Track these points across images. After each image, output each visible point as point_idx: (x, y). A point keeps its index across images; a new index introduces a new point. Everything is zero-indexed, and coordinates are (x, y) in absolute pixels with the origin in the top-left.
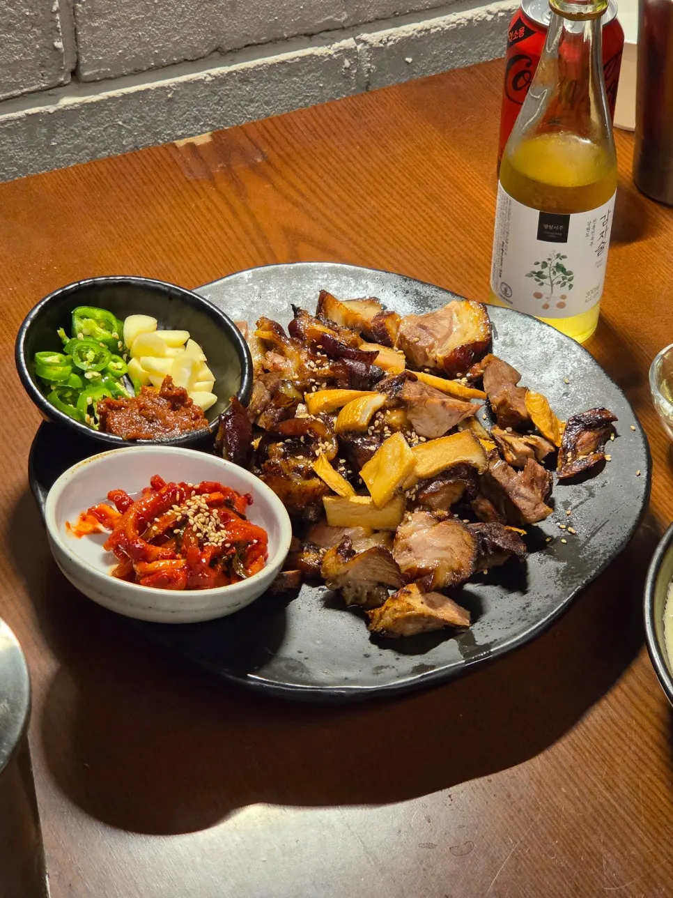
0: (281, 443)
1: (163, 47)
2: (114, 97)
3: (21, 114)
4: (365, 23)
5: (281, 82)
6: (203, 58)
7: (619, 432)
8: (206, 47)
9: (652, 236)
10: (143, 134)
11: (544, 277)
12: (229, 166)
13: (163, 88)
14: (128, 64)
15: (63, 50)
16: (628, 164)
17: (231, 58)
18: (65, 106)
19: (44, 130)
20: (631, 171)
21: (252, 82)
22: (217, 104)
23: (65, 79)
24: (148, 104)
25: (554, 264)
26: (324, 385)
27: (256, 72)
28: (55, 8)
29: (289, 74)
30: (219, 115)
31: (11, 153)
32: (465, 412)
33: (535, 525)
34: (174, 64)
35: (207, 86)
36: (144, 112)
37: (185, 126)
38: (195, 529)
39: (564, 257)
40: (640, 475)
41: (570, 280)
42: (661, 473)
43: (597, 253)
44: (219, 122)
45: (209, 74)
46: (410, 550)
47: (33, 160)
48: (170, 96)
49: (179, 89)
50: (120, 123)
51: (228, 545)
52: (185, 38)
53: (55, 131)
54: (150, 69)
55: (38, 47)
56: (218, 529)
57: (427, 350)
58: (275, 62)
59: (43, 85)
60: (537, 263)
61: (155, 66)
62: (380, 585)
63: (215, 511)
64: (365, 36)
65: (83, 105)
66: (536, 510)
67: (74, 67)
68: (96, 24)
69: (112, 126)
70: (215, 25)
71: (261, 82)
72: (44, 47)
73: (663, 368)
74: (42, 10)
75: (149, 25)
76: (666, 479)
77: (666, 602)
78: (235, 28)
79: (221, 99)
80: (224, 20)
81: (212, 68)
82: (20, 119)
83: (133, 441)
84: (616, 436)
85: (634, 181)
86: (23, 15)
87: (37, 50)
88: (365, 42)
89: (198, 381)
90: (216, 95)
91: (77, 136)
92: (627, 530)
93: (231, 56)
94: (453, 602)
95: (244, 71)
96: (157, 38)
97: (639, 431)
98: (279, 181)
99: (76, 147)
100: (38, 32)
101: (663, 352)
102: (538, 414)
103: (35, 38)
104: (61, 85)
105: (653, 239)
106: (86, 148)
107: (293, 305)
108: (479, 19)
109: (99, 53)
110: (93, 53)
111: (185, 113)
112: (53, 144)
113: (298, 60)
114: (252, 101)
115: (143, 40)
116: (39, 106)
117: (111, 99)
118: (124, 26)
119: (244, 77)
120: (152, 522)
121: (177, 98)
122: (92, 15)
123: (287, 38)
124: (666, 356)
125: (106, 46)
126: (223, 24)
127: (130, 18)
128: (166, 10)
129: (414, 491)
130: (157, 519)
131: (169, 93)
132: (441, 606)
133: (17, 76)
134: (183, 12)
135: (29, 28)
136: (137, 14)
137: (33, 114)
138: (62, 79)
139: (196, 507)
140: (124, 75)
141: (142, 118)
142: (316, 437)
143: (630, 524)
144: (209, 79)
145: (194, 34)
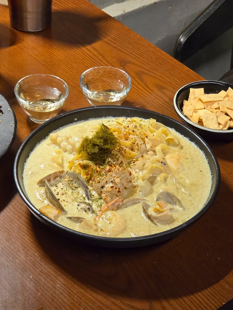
7: (3, 112)
9: (19, 43)
16: (8, 18)
20: (9, 20)
40: (12, 126)
42: (25, 128)
73: (20, 87)
76: (26, 129)
77: (24, 170)
84: (2, 113)
85: (11, 25)
92: (7, 146)
97: (11, 110)
101: (19, 81)
105: (19, 44)
124: (21, 83)
143: (8, 144)
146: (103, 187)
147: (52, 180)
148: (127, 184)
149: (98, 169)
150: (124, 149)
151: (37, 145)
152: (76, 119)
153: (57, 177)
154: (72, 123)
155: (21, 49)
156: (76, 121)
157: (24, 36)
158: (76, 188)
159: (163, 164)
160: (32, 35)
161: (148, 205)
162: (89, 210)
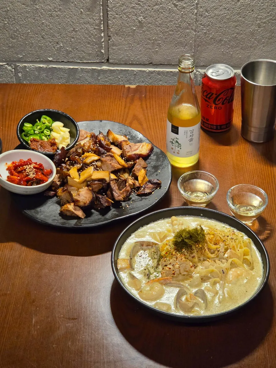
0: (69, 162)
1: (134, 59)
2: (118, 69)
3: (90, 68)
4: (200, 66)
5: (171, 77)
6: (147, 64)
8: (148, 62)
10: (126, 82)
11: (173, 143)
12: (134, 95)
13: (133, 70)
14: (123, 61)
15: (104, 53)
17: (156, 67)
18: (103, 69)
19: (97, 74)
21: (161, 75)
22: (150, 79)
23: (105, 61)
24: (128, 74)
25: (175, 140)
26: (93, 152)
27: (162, 72)
28: (102, 41)
29: (173, 75)
30: (150, 82)
31: (86, 78)
32: (115, 168)
33: (121, 202)
34: (137, 64)
35: (147, 73)
36: (126, 76)
37: (139, 83)
38: (27, 172)
39: (178, 139)
41: (180, 146)
43: (189, 141)
44: (150, 84)
45: (148, 70)
46: (79, 195)
47: (93, 81)
48: (135, 73)
49: (138, 72)
50: (119, 77)
51: (34, 178)
52: (141, 58)
53: (100, 75)
54: (130, 64)
55: (97, 50)
56: (33, 174)
57: (127, 152)
58: (169, 71)
59: (98, 61)
60: (172, 139)
61: (131, 64)
62: (67, 201)
63: (34, 169)
64: (199, 70)
65: (109, 69)
66: (118, 197)
67: (108, 58)
68: (114, 48)
69: (117, 78)
70: (151, 56)
71: (164, 76)
72: (98, 51)
74: (98, 40)
75: (130, 52)
78: (157, 58)
79: (151, 78)
80: (153, 55)
81: (149, 68)
82: (90, 69)
83: (33, 150)
84: (160, 188)
86: (93, 41)
87: (97, 51)
88: (199, 72)
89: (64, 142)
90: (149, 76)
91: (106, 78)
93: (156, 66)
94: (82, 211)
95: (159, 71)
96: (132, 56)
98: (144, 103)
99: (106, 81)
100: (97, 46)
102: (141, 176)
103: (96, 48)
104: (103, 62)
106: (109, 82)
107: (100, 131)
108: (239, 73)
109: (115, 56)
110: (113, 56)
111: (139, 79)
112: (99, 78)
113: (176, 72)
114: (161, 81)
115: (128, 55)
116: (96, 67)
117: (118, 70)
118: (123, 50)
119: (159, 73)
120: (20, 167)
121: (137, 74)
122: (113, 45)
123: (174, 65)
125: (117, 55)
126: (153, 56)
127: (125, 48)
128: (136, 48)
129: (90, 182)
130: (21, 167)
131: (135, 72)
132: (78, 211)
133: (90, 57)
134: (141, 50)
135: (95, 44)
136: (127, 48)
137: (93, 69)
138: (103, 61)
139: (30, 167)
140: (121, 64)
141: (126, 77)
142: (78, 163)
144: (148, 71)
145: (144, 57)
146: (166, 266)
147: (144, 246)
148: (183, 271)
149: (174, 253)
150: (205, 249)
151: (160, 220)
152: (202, 215)
153: (150, 246)
154: (198, 216)
155: (231, 150)
156: (202, 216)
157: (243, 142)
158: (155, 258)
159: (223, 272)
160: (248, 144)
161: (186, 293)
162: (148, 276)
